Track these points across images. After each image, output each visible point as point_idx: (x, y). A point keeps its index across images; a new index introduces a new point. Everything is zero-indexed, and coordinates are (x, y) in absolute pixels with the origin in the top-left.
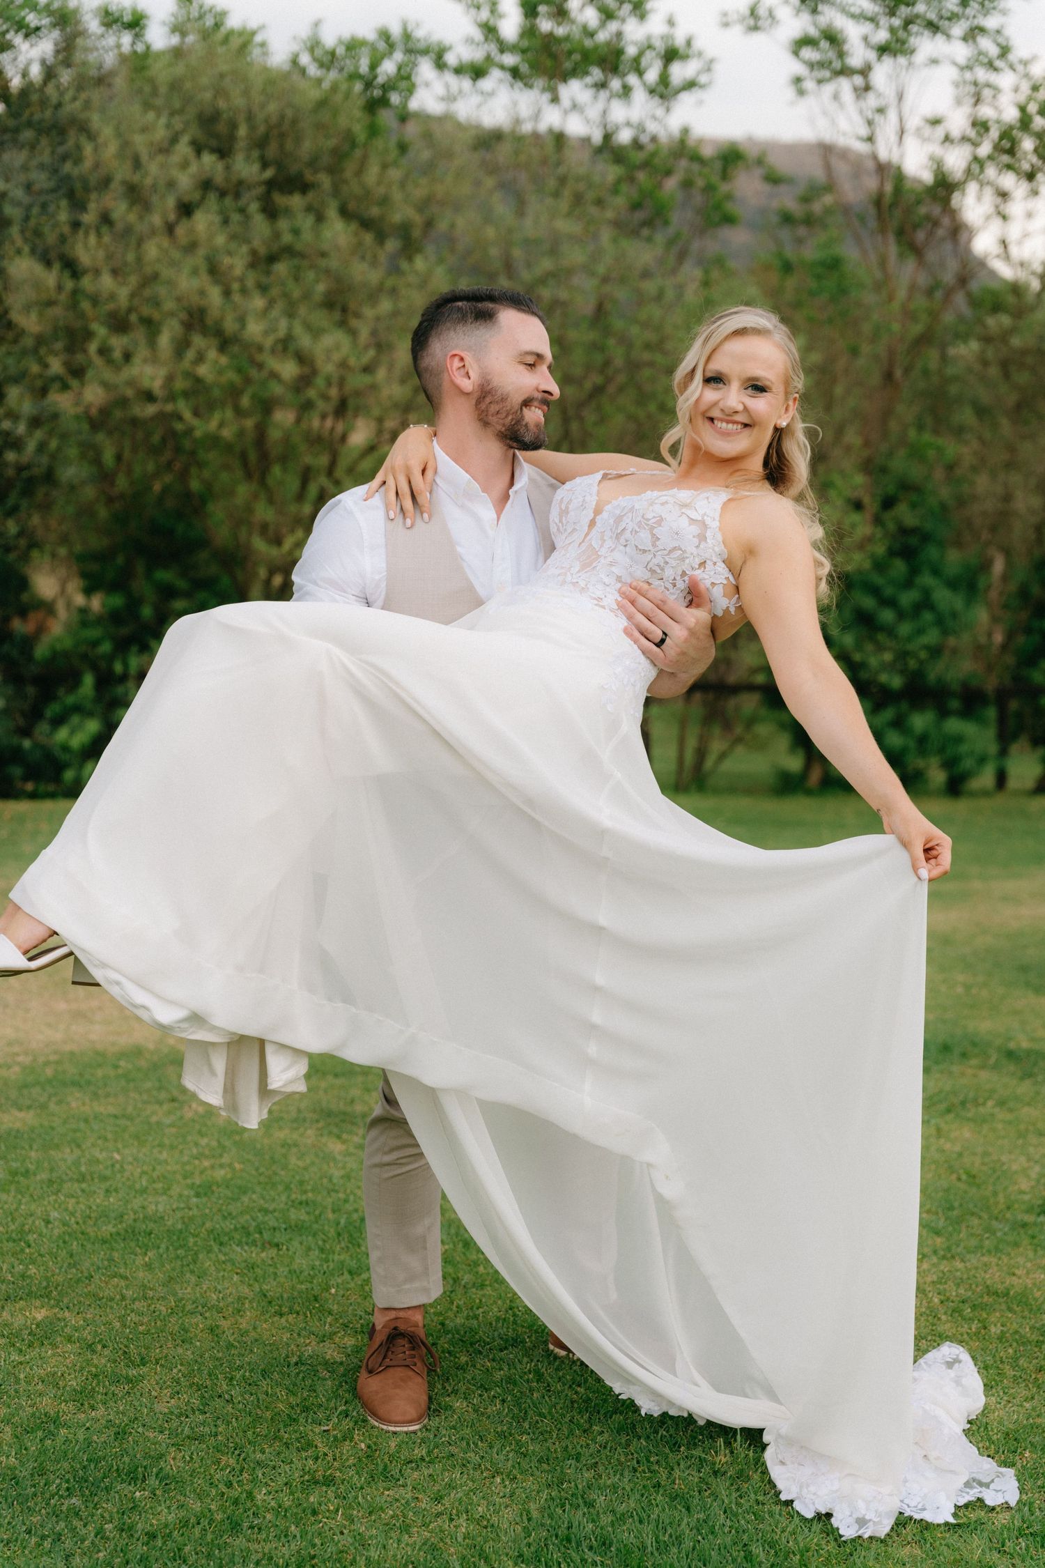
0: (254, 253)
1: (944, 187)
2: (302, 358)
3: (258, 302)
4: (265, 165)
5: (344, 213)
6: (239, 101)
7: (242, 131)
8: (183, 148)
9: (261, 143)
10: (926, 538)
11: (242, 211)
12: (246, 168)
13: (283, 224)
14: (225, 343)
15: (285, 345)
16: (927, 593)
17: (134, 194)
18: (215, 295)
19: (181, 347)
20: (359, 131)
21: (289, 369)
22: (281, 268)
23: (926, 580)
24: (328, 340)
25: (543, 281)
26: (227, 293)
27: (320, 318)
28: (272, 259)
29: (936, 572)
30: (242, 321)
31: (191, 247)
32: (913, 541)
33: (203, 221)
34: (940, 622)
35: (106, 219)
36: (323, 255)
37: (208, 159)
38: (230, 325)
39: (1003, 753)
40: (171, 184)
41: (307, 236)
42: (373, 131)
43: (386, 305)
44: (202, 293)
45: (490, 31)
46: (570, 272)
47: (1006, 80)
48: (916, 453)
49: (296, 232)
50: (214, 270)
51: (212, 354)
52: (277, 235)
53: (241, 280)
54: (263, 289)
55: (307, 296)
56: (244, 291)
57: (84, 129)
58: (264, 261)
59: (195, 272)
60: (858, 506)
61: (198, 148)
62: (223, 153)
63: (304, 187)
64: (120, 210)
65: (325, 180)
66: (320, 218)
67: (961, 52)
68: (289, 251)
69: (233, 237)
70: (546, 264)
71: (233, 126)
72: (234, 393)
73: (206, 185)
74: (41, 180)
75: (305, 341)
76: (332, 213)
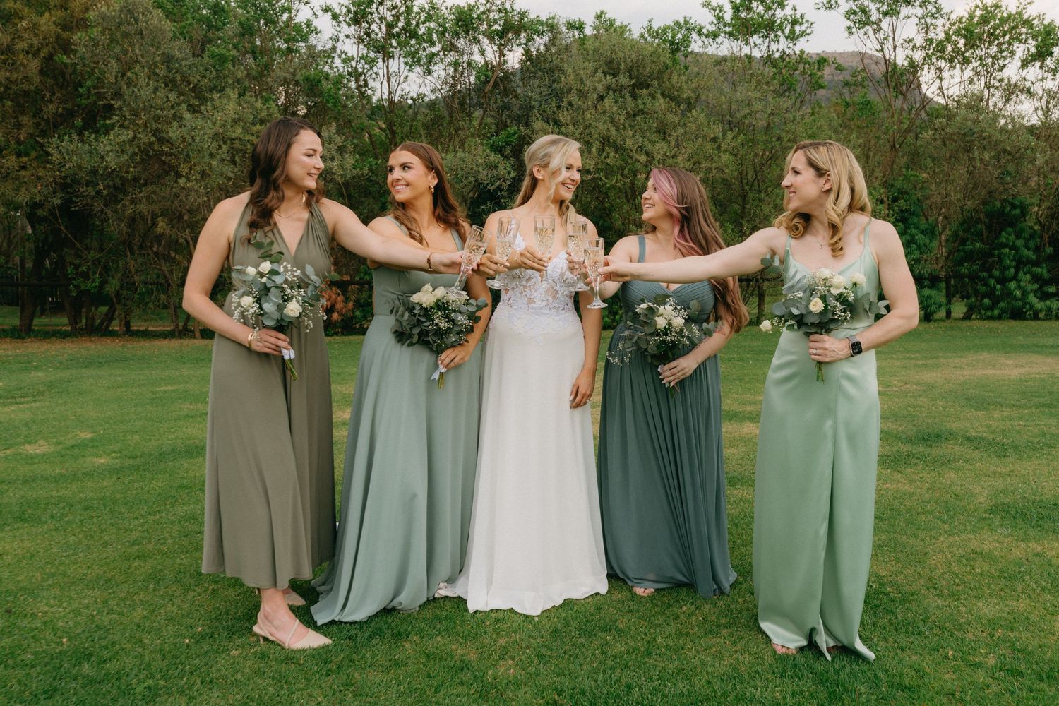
0: (628, 113)
1: (914, 67)
2: (647, 154)
3: (631, 133)
4: (631, 78)
5: (663, 94)
6: (621, 55)
7: (622, 66)
8: (599, 74)
9: (629, 71)
10: (912, 213)
11: (623, 97)
12: (623, 80)
13: (639, 102)
14: (617, 149)
15: (641, 149)
16: (913, 236)
17: (581, 94)
18: (613, 132)
19: (601, 151)
20: (669, 63)
21: (643, 158)
22: (638, 118)
23: (914, 231)
24: (658, 146)
25: (745, 117)
26: (618, 130)
27: (655, 137)
28: (635, 115)
29: (916, 228)
30: (624, 140)
31: (604, 112)
32: (906, 215)
33: (608, 102)
34: (919, 248)
35: (570, 104)
36: (656, 112)
37: (609, 77)
38: (619, 142)
39: (949, 302)
40: (595, 89)
41: (649, 106)
42: (674, 61)
43: (681, 131)
44: (608, 130)
45: (719, 18)
46: (756, 112)
47: (940, 22)
48: (906, 179)
49: (644, 104)
50: (612, 121)
51: (612, 154)
52: (637, 106)
53: (623, 125)
54: (632, 127)
55: (649, 129)
56: (624, 128)
57: (561, 70)
58: (632, 116)
59: (605, 122)
60: (882, 202)
61: (605, 74)
62: (615, 75)
63: (647, 87)
64: (575, 99)
65: (655, 82)
66: (654, 98)
67: (919, 12)
68: (642, 111)
69: (620, 108)
70: (747, 110)
71: (619, 64)
72: (622, 168)
73: (609, 88)
74: (545, 91)
75: (649, 147)
76: (658, 96)
